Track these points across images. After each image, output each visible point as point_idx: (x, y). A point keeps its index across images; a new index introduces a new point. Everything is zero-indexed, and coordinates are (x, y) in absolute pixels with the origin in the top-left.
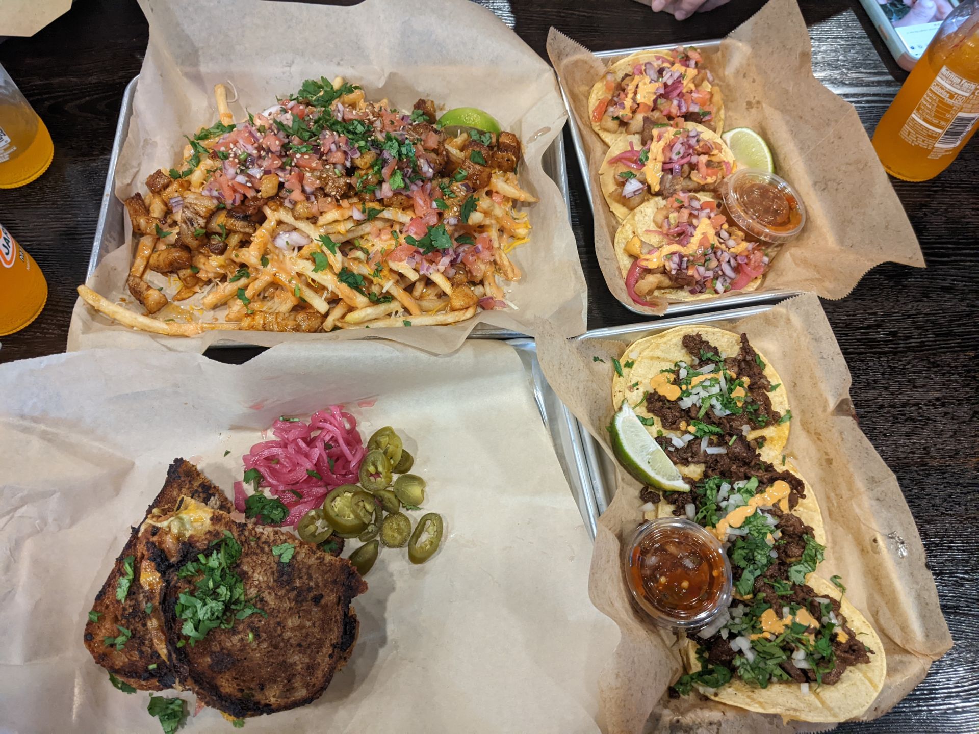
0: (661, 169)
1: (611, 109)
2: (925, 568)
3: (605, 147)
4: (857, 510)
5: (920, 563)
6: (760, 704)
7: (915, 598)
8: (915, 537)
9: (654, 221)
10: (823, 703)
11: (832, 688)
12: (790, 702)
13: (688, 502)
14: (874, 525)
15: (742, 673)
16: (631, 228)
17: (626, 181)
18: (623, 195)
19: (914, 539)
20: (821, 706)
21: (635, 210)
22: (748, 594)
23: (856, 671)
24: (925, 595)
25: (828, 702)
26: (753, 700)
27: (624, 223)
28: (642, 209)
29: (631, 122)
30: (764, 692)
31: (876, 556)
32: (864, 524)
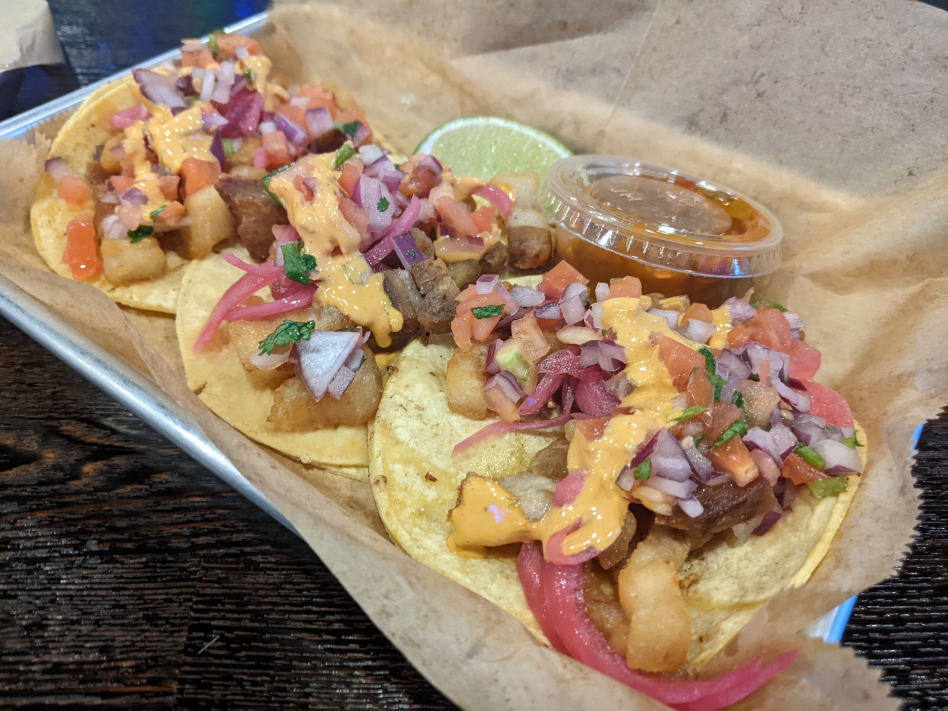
0: (367, 268)
1: (109, 221)
3: (161, 323)
9: (455, 408)
16: (411, 470)
17: (295, 353)
18: (320, 393)
21: (382, 414)
27: (378, 469)
28: (398, 399)
29: (188, 221)
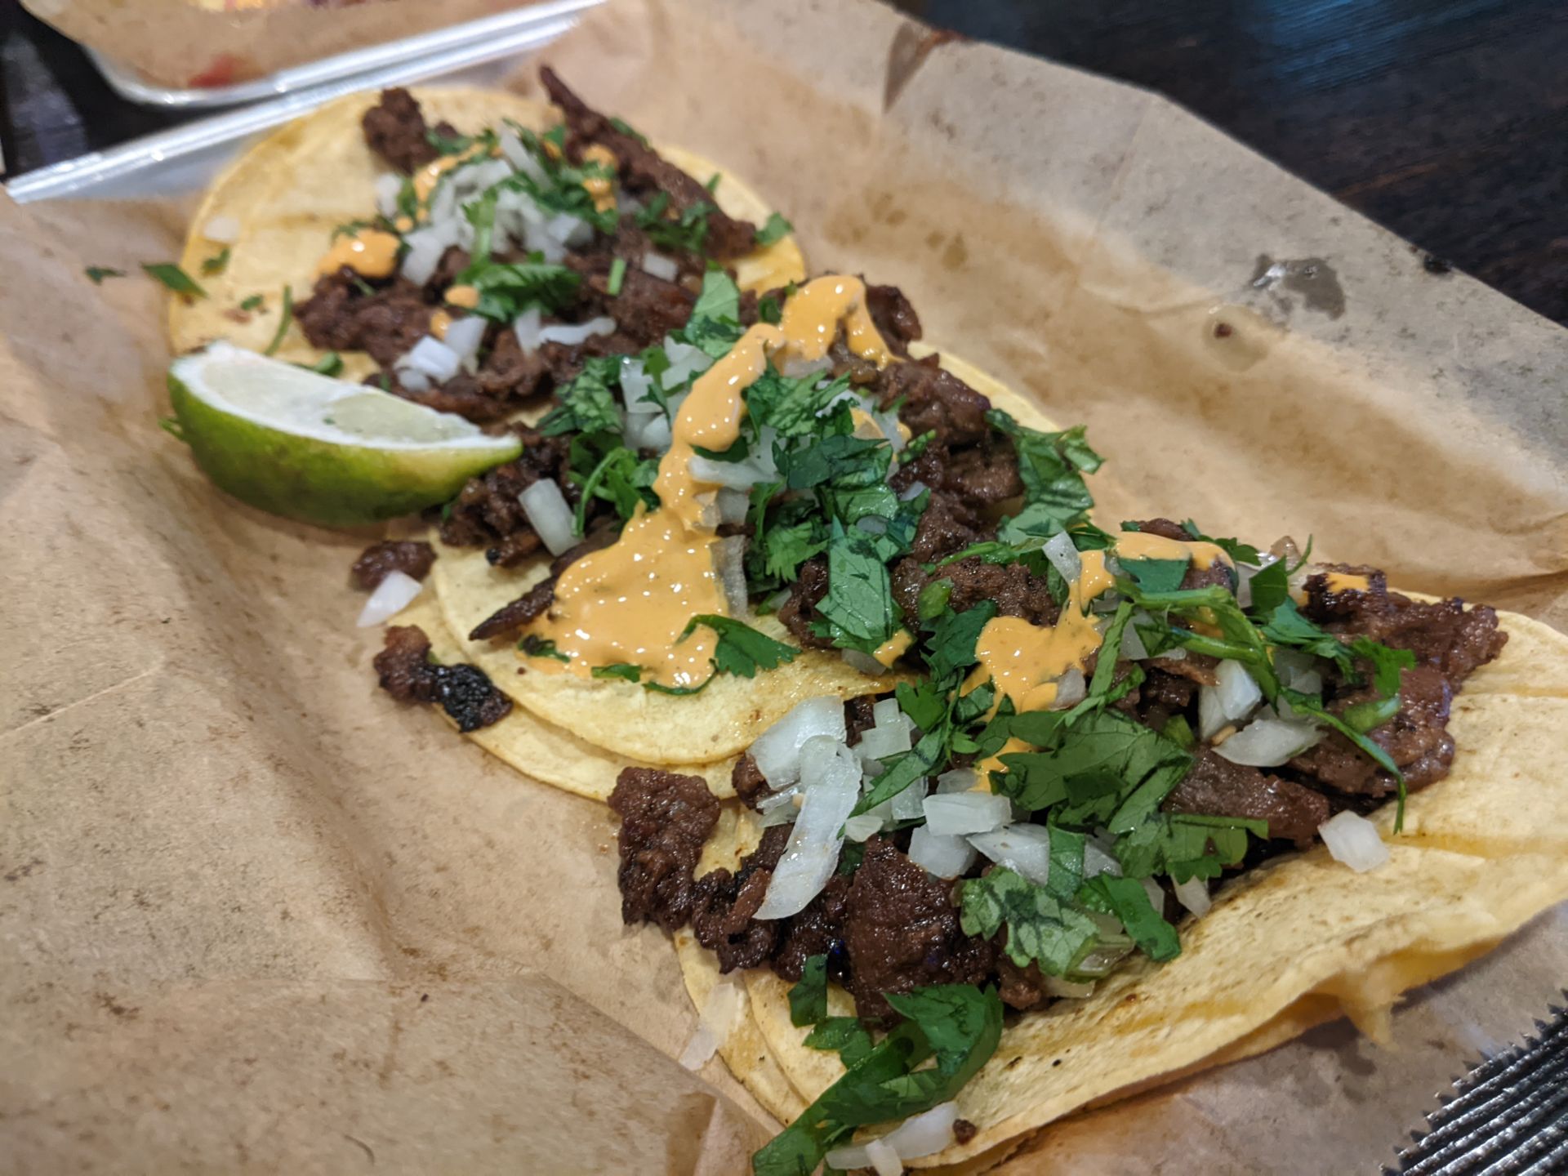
2: (1435, 280)
4: (1116, 295)
5: (1406, 279)
6: (1205, 1009)
7: (1472, 394)
8: (1335, 221)
10: (1472, 846)
11: (1454, 786)
12: (1332, 917)
13: (523, 485)
14: (1188, 291)
15: (1031, 947)
19: (1336, 231)
20: (1478, 862)
22: (888, 633)
23: (1482, 698)
24: (1497, 353)
25: (1493, 831)
26: (1155, 1021)
30: (1179, 968)
31: (1258, 370)
32: (1158, 314)
